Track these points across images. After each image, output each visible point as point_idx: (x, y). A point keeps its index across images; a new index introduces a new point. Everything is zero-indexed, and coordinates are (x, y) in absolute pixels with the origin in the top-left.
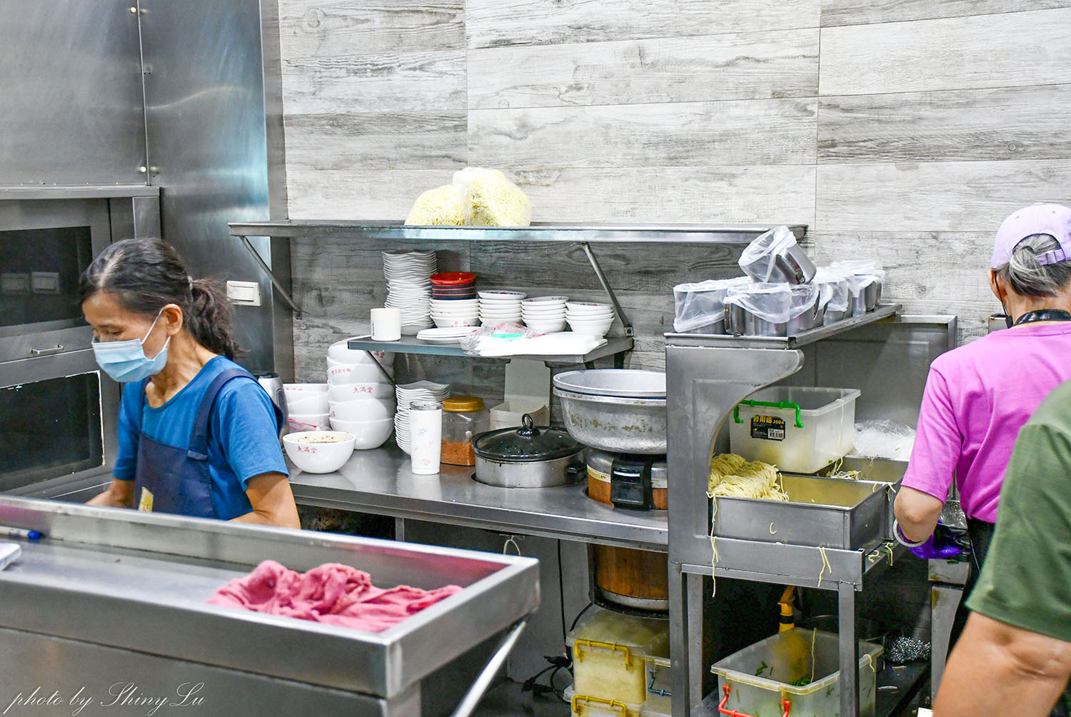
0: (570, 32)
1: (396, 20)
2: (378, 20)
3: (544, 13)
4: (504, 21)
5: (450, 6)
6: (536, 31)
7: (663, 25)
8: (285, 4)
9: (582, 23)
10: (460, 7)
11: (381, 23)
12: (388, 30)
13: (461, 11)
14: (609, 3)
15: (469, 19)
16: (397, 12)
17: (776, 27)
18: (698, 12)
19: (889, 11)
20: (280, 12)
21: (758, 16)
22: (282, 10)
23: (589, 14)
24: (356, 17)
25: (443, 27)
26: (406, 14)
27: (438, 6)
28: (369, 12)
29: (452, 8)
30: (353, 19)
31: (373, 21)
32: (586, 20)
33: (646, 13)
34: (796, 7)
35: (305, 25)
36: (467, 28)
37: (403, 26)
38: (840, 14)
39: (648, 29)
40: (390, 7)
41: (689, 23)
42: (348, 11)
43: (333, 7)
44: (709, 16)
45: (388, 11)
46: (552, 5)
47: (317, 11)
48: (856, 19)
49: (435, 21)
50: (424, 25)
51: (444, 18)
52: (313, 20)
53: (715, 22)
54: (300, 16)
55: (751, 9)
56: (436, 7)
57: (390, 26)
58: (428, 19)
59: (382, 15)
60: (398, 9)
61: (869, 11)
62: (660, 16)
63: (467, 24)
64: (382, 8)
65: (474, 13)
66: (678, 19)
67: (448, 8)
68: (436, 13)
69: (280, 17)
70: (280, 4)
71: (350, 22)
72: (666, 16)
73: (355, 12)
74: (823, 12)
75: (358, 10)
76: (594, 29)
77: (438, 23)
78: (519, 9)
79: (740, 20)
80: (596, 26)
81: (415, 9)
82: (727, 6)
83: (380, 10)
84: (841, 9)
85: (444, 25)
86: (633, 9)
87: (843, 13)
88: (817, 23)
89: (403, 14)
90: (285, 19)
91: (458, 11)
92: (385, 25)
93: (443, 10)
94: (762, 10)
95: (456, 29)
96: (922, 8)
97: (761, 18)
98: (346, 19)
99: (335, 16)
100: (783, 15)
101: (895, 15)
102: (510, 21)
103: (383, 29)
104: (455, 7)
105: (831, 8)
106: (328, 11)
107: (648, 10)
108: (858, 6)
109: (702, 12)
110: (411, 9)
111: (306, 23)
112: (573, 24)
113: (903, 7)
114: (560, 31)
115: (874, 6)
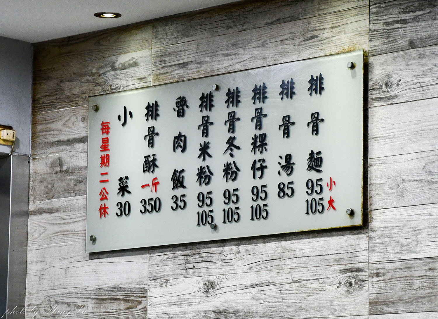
0: (214, 315)
1: (102, 306)
2: (90, 306)
3: (197, 300)
4: (172, 307)
5: (138, 295)
6: (192, 315)
7: (272, 310)
8: (30, 294)
9: (222, 308)
10: (145, 295)
11: (93, 308)
12: (97, 314)
13: (145, 299)
14: (239, 294)
15: (149, 305)
16: (103, 300)
17: (343, 314)
18: (294, 301)
19: (409, 304)
20: (26, 300)
21: (331, 305)
22: (28, 298)
23: (226, 302)
24: (76, 304)
25: (133, 311)
26: (109, 301)
27: (130, 295)
28: (85, 300)
29: (139, 297)
30: (75, 305)
31: (88, 307)
32: (224, 306)
33: (262, 301)
34: (353, 299)
35: (42, 310)
36: (148, 312)
37: (107, 311)
38: (380, 305)
39: (263, 313)
40: (99, 296)
41: (289, 310)
42: (71, 299)
43: (62, 296)
44: (300, 304)
45: (97, 299)
46: (203, 294)
47: (51, 300)
48: (390, 310)
49: (127, 306)
50: (120, 310)
51: (134, 304)
52: (48, 306)
53: (304, 309)
54: (39, 304)
55: (327, 300)
56: (129, 296)
57: (98, 310)
58: (123, 305)
59: (93, 302)
60: (104, 297)
61: (398, 304)
62: (271, 304)
63: (148, 309)
64: (93, 297)
65: (154, 301)
66: (281, 307)
67: (137, 296)
68: (128, 300)
69: (26, 304)
70: (26, 294)
71: (72, 307)
72: (274, 304)
73: (76, 300)
74: (370, 303)
75: (78, 298)
76: (229, 313)
77: (130, 308)
78: (182, 297)
79: (320, 308)
80: (231, 311)
81: (115, 297)
82: (312, 297)
83: (92, 298)
84: (381, 302)
85: (134, 309)
86: (254, 298)
87: (382, 305)
88: (367, 312)
89: (107, 302)
90: (29, 305)
91: (143, 299)
92: (95, 310)
93: (133, 298)
94: (333, 300)
95: (141, 313)
96: (430, 303)
97: (333, 307)
98: (70, 305)
99: (63, 303)
100: (346, 305)
101: (413, 307)
102: (175, 306)
103: (93, 313)
104: (141, 295)
105: (375, 301)
106: (58, 299)
107: (263, 300)
108: (391, 300)
109: (296, 301)
110: (112, 297)
111: (43, 308)
112: (216, 309)
113: (418, 302)
114: (208, 315)
115: (400, 300)
